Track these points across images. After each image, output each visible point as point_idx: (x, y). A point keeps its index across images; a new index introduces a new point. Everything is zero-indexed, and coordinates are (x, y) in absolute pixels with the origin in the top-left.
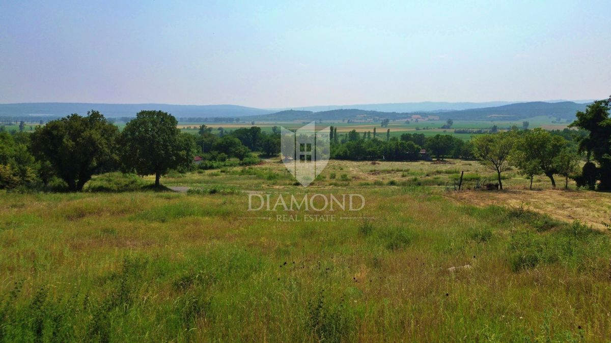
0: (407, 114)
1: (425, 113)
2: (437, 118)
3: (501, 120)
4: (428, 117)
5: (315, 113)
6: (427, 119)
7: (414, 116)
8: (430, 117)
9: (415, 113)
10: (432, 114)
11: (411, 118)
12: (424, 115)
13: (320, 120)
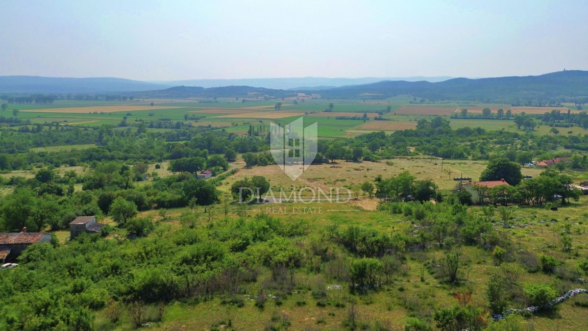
0: (293, 91)
1: (309, 91)
2: (319, 96)
3: (372, 99)
4: (311, 95)
5: (207, 89)
6: (311, 97)
7: (300, 94)
8: (314, 95)
9: (300, 91)
10: (315, 92)
11: (297, 96)
12: (308, 92)
13: (215, 98)
